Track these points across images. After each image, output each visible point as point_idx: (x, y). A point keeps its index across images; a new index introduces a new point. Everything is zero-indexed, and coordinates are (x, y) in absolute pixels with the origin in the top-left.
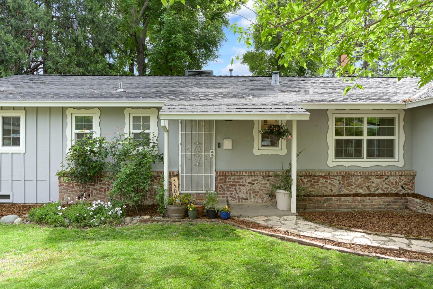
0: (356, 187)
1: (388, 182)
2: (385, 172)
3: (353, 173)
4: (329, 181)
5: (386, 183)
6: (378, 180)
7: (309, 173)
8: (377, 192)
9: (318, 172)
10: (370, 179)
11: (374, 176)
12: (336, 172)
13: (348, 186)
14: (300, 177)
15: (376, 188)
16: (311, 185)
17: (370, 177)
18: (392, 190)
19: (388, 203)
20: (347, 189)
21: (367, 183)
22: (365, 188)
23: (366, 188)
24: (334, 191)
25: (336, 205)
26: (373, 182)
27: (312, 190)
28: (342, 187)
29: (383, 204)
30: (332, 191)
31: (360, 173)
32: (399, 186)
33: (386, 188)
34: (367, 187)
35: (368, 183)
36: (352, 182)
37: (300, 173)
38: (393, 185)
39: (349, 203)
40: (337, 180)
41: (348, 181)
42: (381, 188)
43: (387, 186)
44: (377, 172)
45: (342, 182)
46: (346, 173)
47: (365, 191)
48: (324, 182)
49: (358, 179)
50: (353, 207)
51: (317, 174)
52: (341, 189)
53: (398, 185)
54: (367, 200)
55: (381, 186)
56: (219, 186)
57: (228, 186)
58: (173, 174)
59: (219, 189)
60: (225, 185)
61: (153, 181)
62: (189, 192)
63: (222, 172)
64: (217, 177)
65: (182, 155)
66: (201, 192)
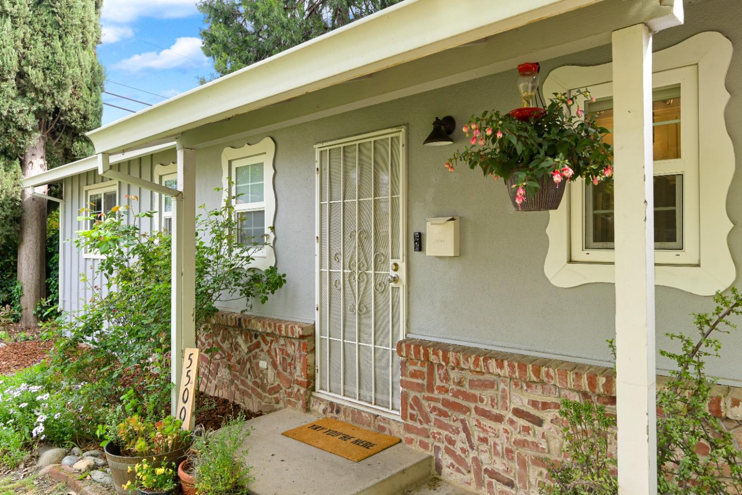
56: (410, 400)
57: (439, 405)
58: (293, 333)
59: (410, 411)
60: (428, 399)
61: (258, 345)
62: (339, 399)
63: (408, 342)
64: (403, 364)
65: (321, 272)
66: (367, 408)
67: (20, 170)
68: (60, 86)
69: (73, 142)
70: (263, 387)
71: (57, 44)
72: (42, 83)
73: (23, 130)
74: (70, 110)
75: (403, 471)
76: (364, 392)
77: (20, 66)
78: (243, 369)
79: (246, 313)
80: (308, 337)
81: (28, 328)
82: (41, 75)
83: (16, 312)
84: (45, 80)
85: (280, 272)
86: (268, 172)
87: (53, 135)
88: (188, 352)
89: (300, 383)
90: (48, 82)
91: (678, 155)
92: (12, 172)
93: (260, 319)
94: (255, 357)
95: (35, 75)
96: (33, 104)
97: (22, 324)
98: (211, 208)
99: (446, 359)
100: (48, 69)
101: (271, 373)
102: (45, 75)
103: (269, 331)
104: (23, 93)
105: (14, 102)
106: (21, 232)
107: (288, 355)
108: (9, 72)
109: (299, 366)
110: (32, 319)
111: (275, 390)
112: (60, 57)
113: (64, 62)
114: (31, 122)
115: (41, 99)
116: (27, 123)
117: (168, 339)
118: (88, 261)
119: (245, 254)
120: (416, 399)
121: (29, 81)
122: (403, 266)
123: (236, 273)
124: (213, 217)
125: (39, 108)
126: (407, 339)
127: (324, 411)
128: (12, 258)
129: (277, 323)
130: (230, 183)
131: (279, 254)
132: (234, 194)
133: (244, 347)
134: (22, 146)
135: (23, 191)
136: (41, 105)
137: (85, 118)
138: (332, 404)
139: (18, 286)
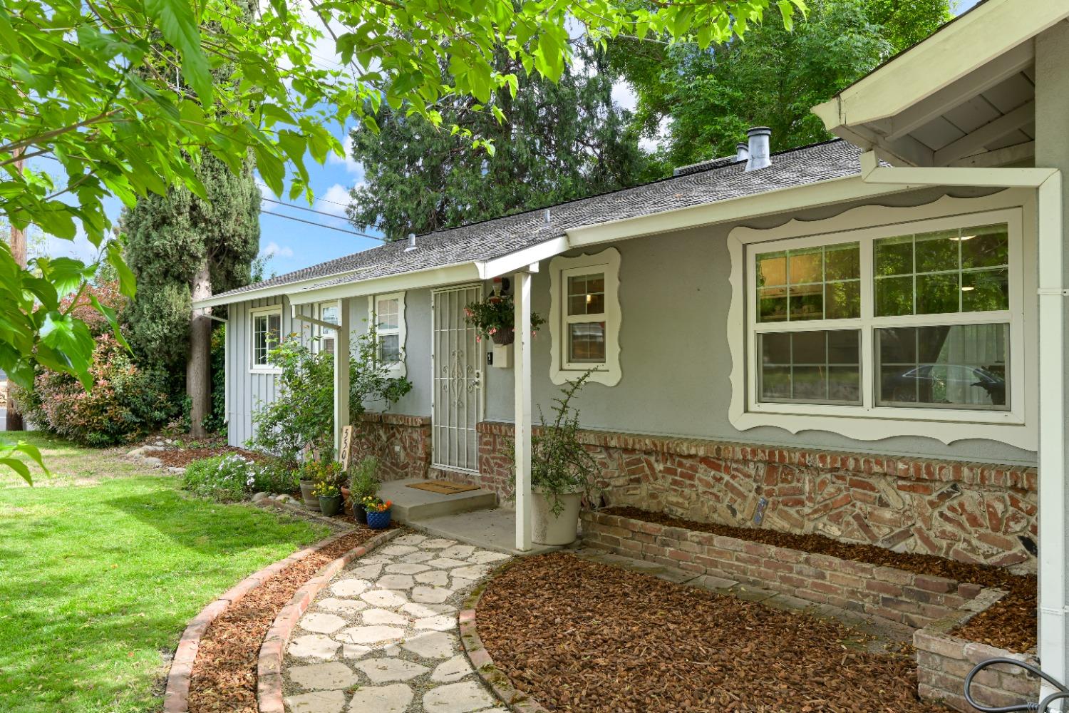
0: (815, 511)
1: (952, 509)
2: (928, 467)
3: (797, 457)
4: (727, 478)
5: (941, 515)
6: (906, 496)
7: (663, 445)
8: (900, 548)
9: (685, 444)
10: (873, 489)
11: (889, 479)
12: (738, 449)
13: (786, 505)
14: (646, 456)
15: (897, 530)
16: (675, 482)
17: (872, 481)
18: (974, 550)
19: (886, 596)
20: (784, 515)
21: (859, 504)
22: (851, 519)
23: (855, 525)
24: (739, 516)
25: (699, 558)
26: (883, 504)
27: (674, 499)
28: (766, 503)
29: (867, 596)
30: (734, 512)
31: (823, 458)
32: (1009, 538)
33: (943, 534)
34: (857, 517)
35: (861, 501)
36: (801, 491)
37: (640, 441)
38: (981, 526)
39: (737, 559)
40: (749, 476)
41: (787, 486)
42: (919, 531)
43: (949, 528)
44: (891, 460)
45: (765, 487)
46: (772, 454)
47: (851, 534)
48: (710, 479)
49: (823, 483)
50: (751, 579)
51: (684, 449)
52: (763, 511)
53: (1006, 532)
54: (798, 562)
55: (919, 524)
56: (484, 460)
57: (499, 461)
58: (416, 423)
59: (484, 467)
60: (493, 458)
61: (394, 435)
62: (446, 468)
63: (486, 423)
64: (481, 437)
65: (435, 380)
66: (462, 471)
67: (189, 293)
68: (226, 215)
69: (234, 265)
70: (396, 465)
71: (224, 177)
72: (211, 214)
73: (194, 258)
74: (233, 236)
75: (473, 498)
76: (461, 462)
77: (193, 201)
78: (383, 454)
79: (386, 412)
80: (426, 425)
81: (197, 438)
82: (210, 207)
83: (187, 424)
84: (213, 211)
85: (408, 381)
86: (401, 307)
87: (216, 258)
88: (345, 428)
89: (420, 459)
90: (217, 213)
91: (602, 311)
92: (183, 296)
93: (394, 416)
94: (392, 444)
95: (205, 207)
96: (203, 233)
97: (191, 435)
98: (359, 333)
99: (500, 431)
100: (215, 201)
101: (402, 455)
102: (213, 207)
103: (401, 423)
104: (194, 224)
105: (188, 233)
106: (190, 350)
107: (413, 440)
108: (185, 206)
109: (420, 447)
110: (200, 430)
111: (406, 466)
112: (227, 190)
113: (229, 194)
114: (200, 249)
115: (210, 228)
116: (198, 251)
117: (333, 422)
118: (254, 377)
119: (384, 367)
120: (487, 459)
121: (200, 213)
122: (482, 374)
123: (378, 382)
124: (362, 341)
125: (208, 237)
126: (484, 422)
127: (437, 477)
128: (181, 374)
129: (405, 418)
130: (374, 315)
131: (409, 368)
132: (377, 323)
133: (384, 438)
134: (193, 271)
135: (192, 312)
136: (210, 234)
137: (245, 242)
138: (441, 471)
139: (188, 400)
